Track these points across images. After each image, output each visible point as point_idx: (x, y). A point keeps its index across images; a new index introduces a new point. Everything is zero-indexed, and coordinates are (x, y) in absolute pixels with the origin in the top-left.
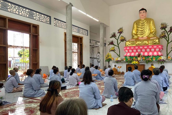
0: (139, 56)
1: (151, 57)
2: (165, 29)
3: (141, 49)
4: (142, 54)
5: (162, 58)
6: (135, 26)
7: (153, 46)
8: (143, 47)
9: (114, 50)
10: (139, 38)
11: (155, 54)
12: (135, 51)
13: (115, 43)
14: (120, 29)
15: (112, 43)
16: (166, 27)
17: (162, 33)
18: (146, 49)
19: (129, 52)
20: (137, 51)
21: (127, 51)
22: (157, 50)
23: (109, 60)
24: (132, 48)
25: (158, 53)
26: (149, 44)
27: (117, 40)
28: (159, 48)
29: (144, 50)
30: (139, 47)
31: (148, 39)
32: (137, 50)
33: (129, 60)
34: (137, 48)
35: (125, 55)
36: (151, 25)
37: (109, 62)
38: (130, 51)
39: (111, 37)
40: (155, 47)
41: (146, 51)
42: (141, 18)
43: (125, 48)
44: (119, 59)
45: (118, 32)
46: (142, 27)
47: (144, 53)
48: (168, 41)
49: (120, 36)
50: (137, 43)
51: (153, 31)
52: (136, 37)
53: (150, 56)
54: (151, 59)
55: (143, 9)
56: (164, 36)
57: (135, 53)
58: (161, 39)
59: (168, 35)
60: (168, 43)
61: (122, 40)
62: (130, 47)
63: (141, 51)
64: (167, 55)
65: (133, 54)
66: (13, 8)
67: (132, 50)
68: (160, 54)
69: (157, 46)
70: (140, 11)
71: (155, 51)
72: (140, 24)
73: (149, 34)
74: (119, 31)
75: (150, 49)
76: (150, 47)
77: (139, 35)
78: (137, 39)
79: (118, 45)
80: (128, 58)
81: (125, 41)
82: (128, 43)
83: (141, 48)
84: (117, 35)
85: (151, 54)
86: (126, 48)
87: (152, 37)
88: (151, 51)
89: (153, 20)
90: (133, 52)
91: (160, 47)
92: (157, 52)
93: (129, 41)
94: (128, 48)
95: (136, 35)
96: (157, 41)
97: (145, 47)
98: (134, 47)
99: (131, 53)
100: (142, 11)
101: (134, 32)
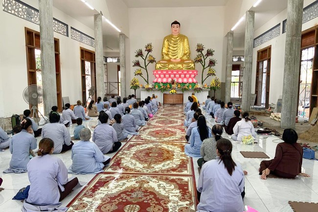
0: (173, 82)
1: (187, 85)
2: (201, 52)
3: (175, 75)
4: (175, 80)
5: (199, 86)
6: (166, 43)
7: (188, 72)
8: (177, 72)
9: (140, 74)
10: (171, 60)
11: (190, 80)
12: (167, 76)
13: (142, 64)
14: (148, 46)
15: (137, 64)
16: (203, 50)
17: (198, 56)
18: (180, 75)
19: (160, 77)
20: (170, 77)
21: (157, 76)
22: (193, 76)
23: (135, 87)
24: (165, 72)
25: (193, 80)
26: (184, 69)
27: (145, 60)
28: (195, 74)
29: (177, 76)
30: (172, 72)
31: (182, 62)
32: (170, 75)
33: (162, 87)
34: (170, 72)
35: (155, 80)
36: (186, 44)
37: (135, 90)
38: (162, 76)
39: (137, 56)
40: (190, 72)
41: (180, 77)
42: (173, 34)
43: (155, 72)
44: (150, 86)
45: (145, 49)
46: (175, 46)
47: (178, 78)
48: (204, 66)
49: (148, 55)
50: (170, 67)
51: (186, 52)
52: (166, 58)
53: (186, 83)
54: (187, 87)
55: (176, 23)
56: (200, 61)
57: (167, 78)
58: (196, 64)
59: (204, 60)
60: (204, 69)
61: (152, 61)
62: (162, 71)
63: (175, 77)
64: (202, 83)
65: (165, 80)
66: (36, 16)
67: (165, 75)
68: (195, 81)
69: (193, 72)
70: (172, 24)
71: (190, 77)
72: (172, 41)
73: (183, 56)
74: (147, 48)
75: (185, 75)
76: (185, 72)
77: (170, 56)
78: (169, 61)
79: (146, 66)
80: (161, 85)
81: (154, 63)
82: (158, 66)
83: (175, 73)
84: (145, 53)
85: (185, 80)
86: (157, 72)
87: (186, 60)
88: (185, 77)
89: (187, 38)
90: (165, 77)
91: (195, 72)
92: (192, 78)
93: (159, 62)
94: (159, 72)
95: (167, 55)
96: (193, 65)
97: (180, 72)
98: (167, 71)
99: (162, 78)
100: (175, 25)
101: (165, 51)
